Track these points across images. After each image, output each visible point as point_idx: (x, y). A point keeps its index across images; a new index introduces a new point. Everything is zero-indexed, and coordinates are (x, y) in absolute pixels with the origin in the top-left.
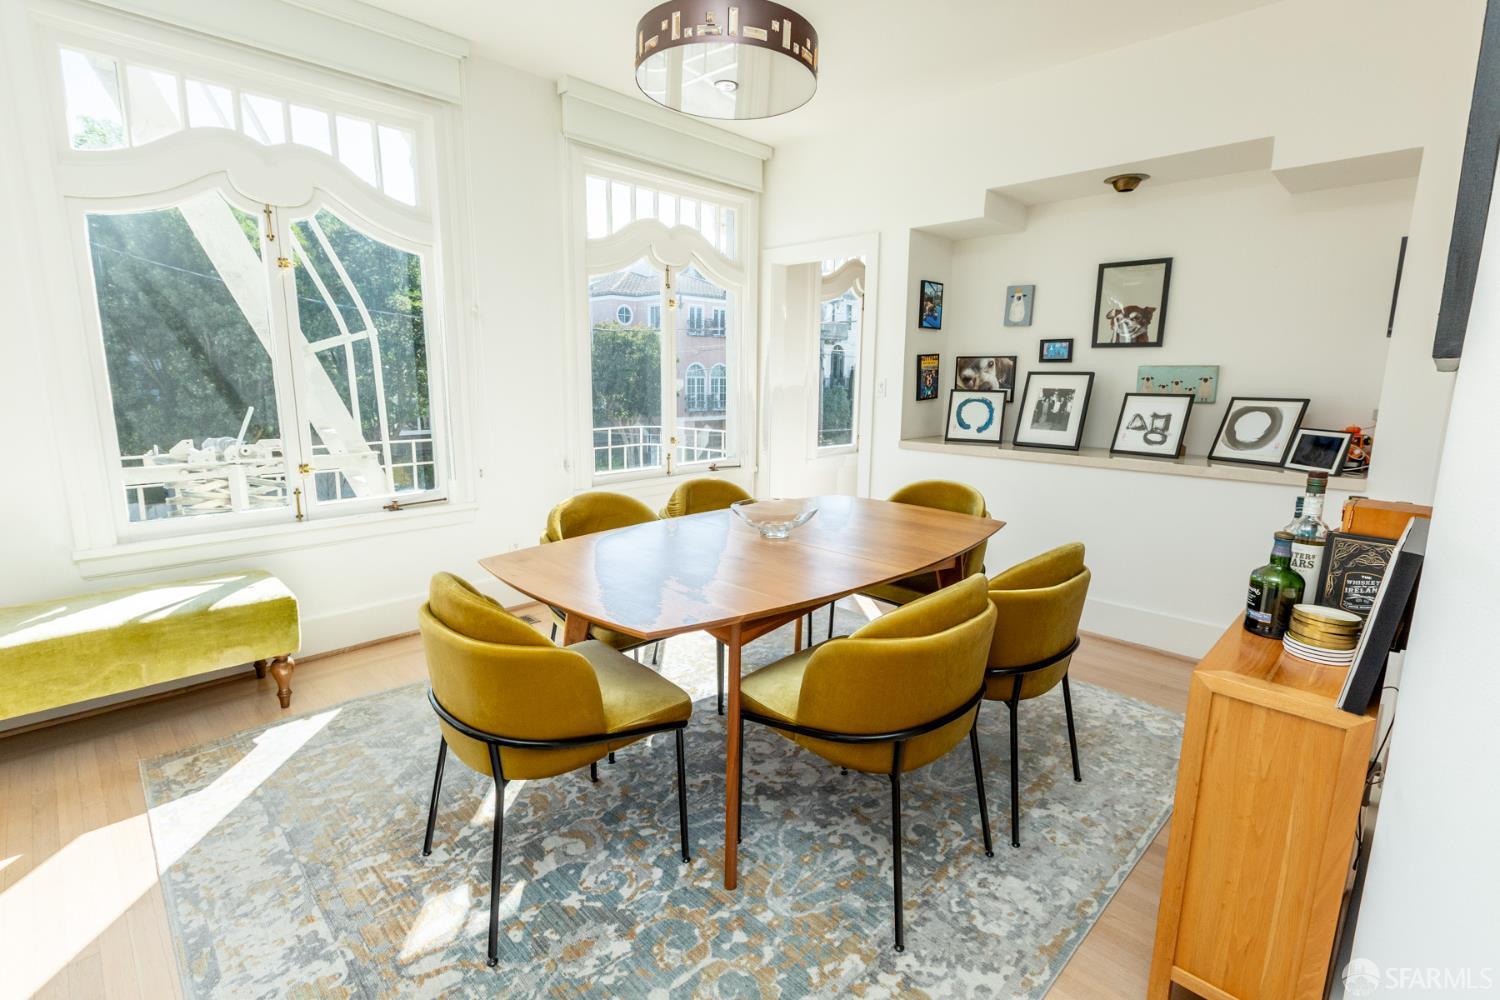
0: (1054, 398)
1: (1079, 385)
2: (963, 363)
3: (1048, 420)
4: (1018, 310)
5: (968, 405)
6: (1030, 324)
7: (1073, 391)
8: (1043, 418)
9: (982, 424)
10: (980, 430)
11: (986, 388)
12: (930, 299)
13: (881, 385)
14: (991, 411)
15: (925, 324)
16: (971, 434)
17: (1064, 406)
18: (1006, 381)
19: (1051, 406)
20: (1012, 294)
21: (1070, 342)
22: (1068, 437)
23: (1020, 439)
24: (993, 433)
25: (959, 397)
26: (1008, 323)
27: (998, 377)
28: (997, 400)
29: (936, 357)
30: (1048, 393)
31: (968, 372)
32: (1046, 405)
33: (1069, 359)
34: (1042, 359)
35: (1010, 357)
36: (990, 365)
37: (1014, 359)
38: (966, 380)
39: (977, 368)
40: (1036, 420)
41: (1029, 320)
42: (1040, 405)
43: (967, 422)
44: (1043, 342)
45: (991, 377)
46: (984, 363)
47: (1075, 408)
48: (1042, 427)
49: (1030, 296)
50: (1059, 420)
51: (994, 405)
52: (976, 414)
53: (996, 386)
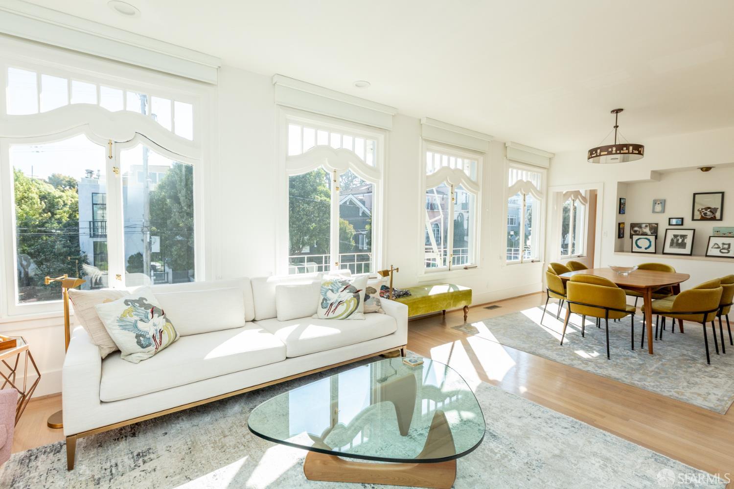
0: (679, 238)
1: (690, 234)
2: (633, 226)
3: (677, 245)
4: (658, 208)
5: (640, 240)
6: (664, 212)
7: (687, 236)
8: (675, 245)
9: (647, 246)
10: (646, 249)
11: (645, 234)
12: (623, 204)
13: (605, 233)
14: (650, 242)
15: (621, 212)
16: (643, 250)
17: (683, 241)
18: (654, 232)
19: (678, 240)
20: (655, 202)
21: (682, 219)
22: (687, 250)
23: (665, 252)
24: (652, 249)
25: (635, 238)
26: (654, 212)
27: (650, 230)
28: (652, 238)
29: (623, 223)
30: (675, 236)
31: (636, 229)
32: (675, 240)
33: (682, 224)
34: (670, 224)
35: (655, 224)
36: (646, 226)
37: (657, 224)
38: (635, 231)
39: (640, 227)
40: (672, 245)
41: (663, 211)
42: (672, 240)
43: (640, 246)
44: (670, 219)
45: (647, 230)
46: (644, 226)
47: (689, 241)
48: (675, 247)
49: (663, 203)
50: (683, 245)
51: (651, 240)
52: (644, 243)
53: (649, 233)
